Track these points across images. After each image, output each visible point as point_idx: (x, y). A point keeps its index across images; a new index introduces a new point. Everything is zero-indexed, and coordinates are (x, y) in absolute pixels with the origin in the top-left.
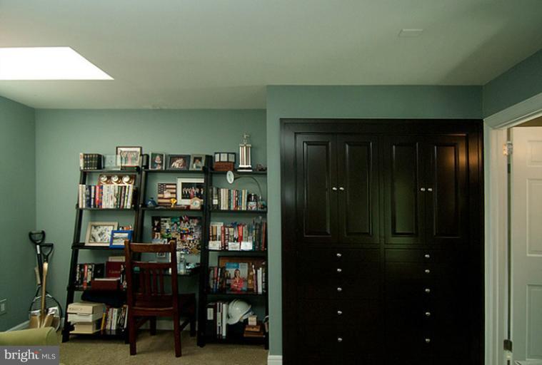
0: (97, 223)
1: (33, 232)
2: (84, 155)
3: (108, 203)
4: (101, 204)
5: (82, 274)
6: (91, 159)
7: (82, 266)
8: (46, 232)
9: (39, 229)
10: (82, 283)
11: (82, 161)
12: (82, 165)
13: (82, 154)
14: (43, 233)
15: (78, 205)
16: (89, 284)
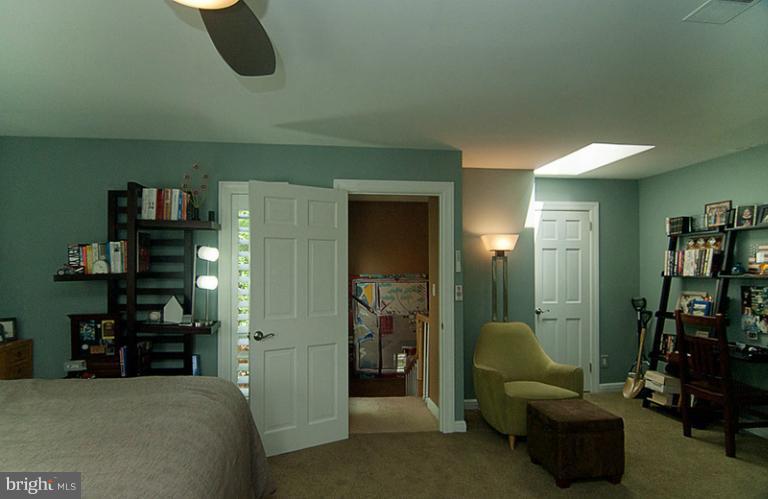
0: (687, 293)
1: (636, 298)
2: (671, 219)
3: (689, 271)
4: (682, 270)
5: (666, 344)
6: (677, 223)
7: (666, 336)
8: (647, 298)
9: (642, 297)
10: (665, 354)
11: (668, 226)
12: (668, 230)
13: (668, 219)
14: (644, 300)
15: (663, 273)
16: (670, 356)
